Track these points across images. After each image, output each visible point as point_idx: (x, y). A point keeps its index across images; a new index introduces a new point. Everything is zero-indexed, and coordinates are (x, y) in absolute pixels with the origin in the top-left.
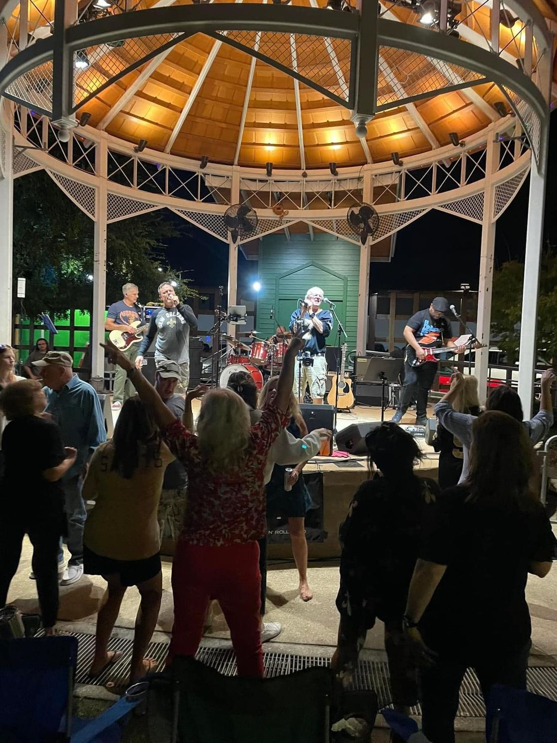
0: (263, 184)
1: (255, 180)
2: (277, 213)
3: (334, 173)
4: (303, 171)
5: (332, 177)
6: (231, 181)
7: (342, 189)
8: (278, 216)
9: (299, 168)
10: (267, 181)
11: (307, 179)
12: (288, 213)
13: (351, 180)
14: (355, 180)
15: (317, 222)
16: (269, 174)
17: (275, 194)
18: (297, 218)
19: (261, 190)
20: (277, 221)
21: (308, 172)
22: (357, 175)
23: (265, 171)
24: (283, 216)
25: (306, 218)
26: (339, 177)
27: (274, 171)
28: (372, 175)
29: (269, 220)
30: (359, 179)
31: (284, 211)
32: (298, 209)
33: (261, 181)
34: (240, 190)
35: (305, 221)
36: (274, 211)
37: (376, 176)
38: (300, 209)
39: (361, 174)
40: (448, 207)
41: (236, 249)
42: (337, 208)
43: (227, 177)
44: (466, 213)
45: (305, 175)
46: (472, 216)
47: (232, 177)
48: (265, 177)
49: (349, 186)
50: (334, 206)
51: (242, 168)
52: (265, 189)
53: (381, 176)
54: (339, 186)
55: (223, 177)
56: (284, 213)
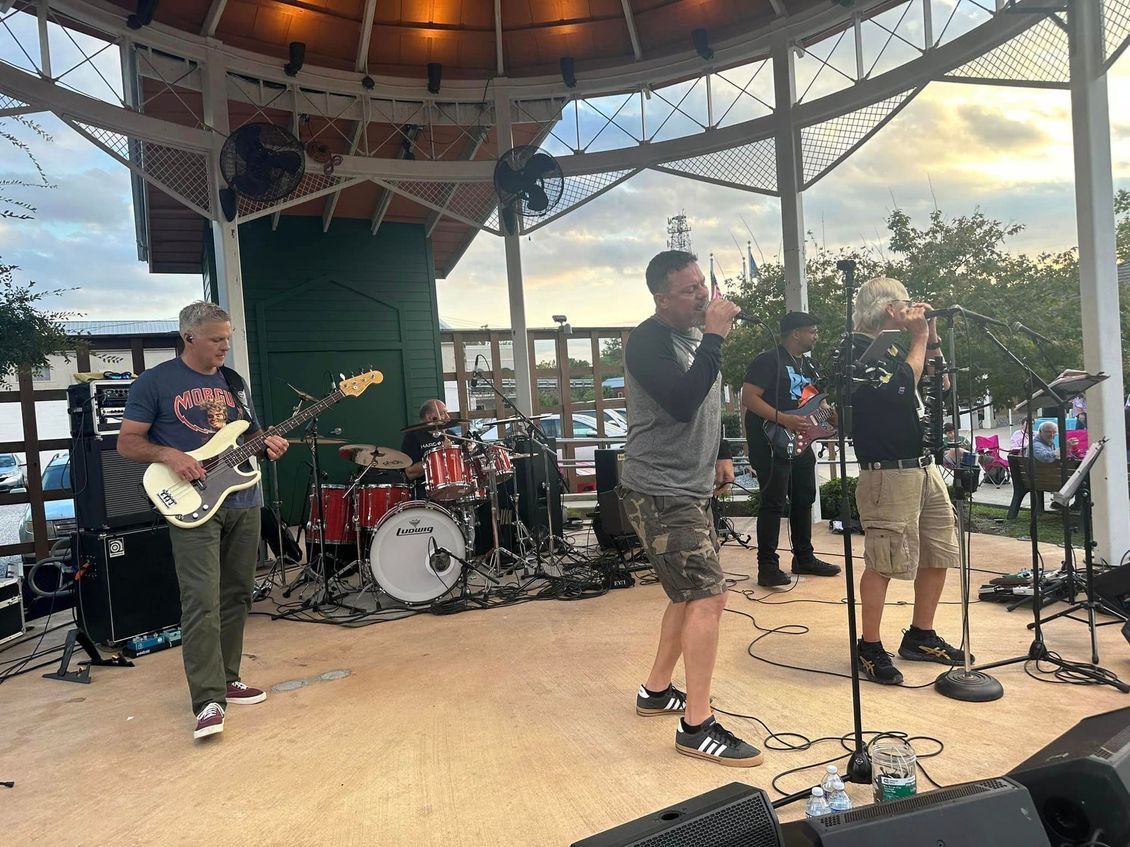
0: (280, 91)
1: (255, 81)
2: (317, 160)
3: (434, 88)
4: (363, 76)
5: (425, 96)
6: (201, 72)
7: (448, 123)
8: (320, 166)
9: (355, 69)
10: (284, 86)
11: (374, 93)
12: (340, 161)
13: (462, 107)
14: (470, 107)
15: (403, 184)
16: (291, 70)
18: (360, 174)
19: (271, 106)
20: (316, 176)
21: (376, 78)
22: (477, 97)
23: (281, 62)
24: (329, 167)
25: (382, 175)
26: (442, 97)
27: (305, 68)
28: (510, 100)
30: (481, 106)
31: (333, 155)
32: (359, 155)
33: (268, 84)
34: (228, 99)
35: (378, 181)
36: (309, 154)
37: (516, 102)
38: (365, 156)
39: (487, 98)
40: (684, 166)
41: (233, 231)
42: (442, 159)
43: (191, 62)
44: (730, 176)
45: (368, 83)
46: (745, 181)
47: (203, 63)
48: (280, 77)
49: (463, 118)
50: (437, 155)
51: (228, 48)
52: (281, 104)
53: (525, 104)
54: (440, 116)
55: (183, 60)
56: (332, 159)
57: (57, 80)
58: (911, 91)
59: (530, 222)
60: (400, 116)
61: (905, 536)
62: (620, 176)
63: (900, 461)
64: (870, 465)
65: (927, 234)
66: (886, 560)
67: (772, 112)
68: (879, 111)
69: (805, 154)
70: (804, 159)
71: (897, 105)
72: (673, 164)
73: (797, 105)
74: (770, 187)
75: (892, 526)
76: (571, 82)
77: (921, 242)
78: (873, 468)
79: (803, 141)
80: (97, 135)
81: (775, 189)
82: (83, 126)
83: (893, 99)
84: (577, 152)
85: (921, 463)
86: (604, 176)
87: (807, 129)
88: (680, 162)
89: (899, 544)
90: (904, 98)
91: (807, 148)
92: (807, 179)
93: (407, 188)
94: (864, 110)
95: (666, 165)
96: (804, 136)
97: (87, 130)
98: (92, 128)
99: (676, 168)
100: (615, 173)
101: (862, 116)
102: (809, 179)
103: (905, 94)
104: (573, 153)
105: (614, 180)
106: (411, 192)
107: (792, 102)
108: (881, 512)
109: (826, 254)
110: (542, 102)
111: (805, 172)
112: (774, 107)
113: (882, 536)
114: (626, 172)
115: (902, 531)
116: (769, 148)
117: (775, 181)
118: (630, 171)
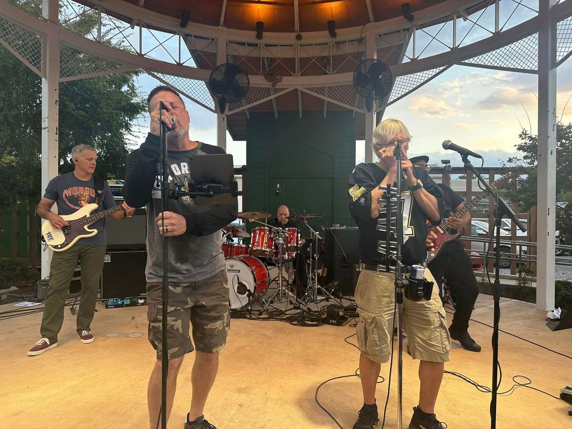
0: (251, 48)
1: (243, 44)
2: (269, 80)
3: (333, 35)
4: (296, 34)
5: (329, 40)
6: (216, 43)
7: (341, 53)
8: (270, 83)
9: (293, 31)
10: (257, 45)
11: (303, 42)
12: (281, 80)
13: (350, 43)
14: (355, 42)
15: (314, 89)
16: (259, 36)
17: (266, 60)
18: (292, 85)
19: (250, 55)
20: (269, 89)
21: (303, 34)
22: (357, 36)
23: (254, 33)
24: (276, 83)
25: (303, 85)
26: (338, 39)
27: (265, 34)
28: (376, 35)
29: (261, 88)
30: (361, 40)
31: (277, 77)
32: (292, 75)
33: (249, 45)
34: (227, 55)
35: (301, 88)
36: (266, 78)
37: (380, 36)
38: (295, 76)
39: (363, 35)
40: (478, 61)
41: (224, 118)
42: (336, 73)
43: (212, 39)
45: (299, 37)
47: (217, 39)
48: (255, 41)
49: (349, 49)
50: (333, 71)
51: (229, 30)
52: (255, 54)
53: (386, 36)
54: (338, 49)
55: (209, 39)
56: (277, 80)
57: (145, 55)
60: (316, 52)
62: (438, 71)
67: (537, 14)
69: (558, 41)
70: (558, 45)
72: (471, 60)
73: (555, 6)
74: (533, 68)
76: (410, 19)
79: (558, 32)
80: (162, 77)
81: (537, 69)
82: (156, 74)
84: (412, 60)
86: (428, 72)
87: (561, 22)
88: (476, 58)
91: (559, 36)
93: (316, 91)
95: (467, 61)
97: (158, 75)
98: (160, 74)
99: (473, 62)
100: (435, 70)
102: (560, 59)
104: (410, 61)
105: (434, 74)
106: (317, 93)
107: (550, 6)
110: (396, 33)
111: (558, 54)
112: (538, 11)
114: (441, 68)
116: (534, 40)
117: (536, 64)
118: (444, 67)
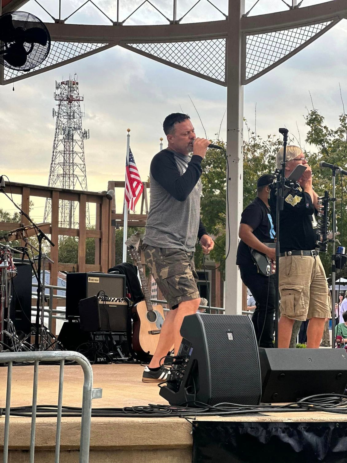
40: (150, 49)
44: (188, 63)
46: (199, 69)
58: (329, 23)
59: (10, 74)
61: (302, 294)
62: (94, 47)
63: (302, 251)
64: (286, 253)
65: (336, 132)
66: (291, 308)
67: (225, 18)
68: (306, 33)
69: (248, 56)
70: (247, 60)
71: (319, 31)
72: (141, 45)
73: (244, 16)
74: (219, 78)
75: (296, 287)
77: (331, 139)
78: (288, 255)
79: (248, 46)
81: (223, 80)
83: (316, 26)
84: (57, 21)
85: (312, 253)
86: (80, 45)
87: (251, 37)
88: (147, 45)
89: (299, 298)
90: (324, 27)
91: (250, 52)
92: (248, 75)
94: (295, 30)
95: (134, 46)
96: (249, 42)
99: (143, 49)
100: (90, 45)
101: (293, 35)
102: (250, 76)
103: (325, 23)
104: (53, 22)
105: (88, 50)
107: (242, 13)
108: (290, 280)
109: (257, 138)
111: (247, 70)
112: (227, 14)
113: (290, 294)
114: (100, 45)
115: (301, 291)
116: (220, 46)
117: (223, 74)
118: (103, 45)
